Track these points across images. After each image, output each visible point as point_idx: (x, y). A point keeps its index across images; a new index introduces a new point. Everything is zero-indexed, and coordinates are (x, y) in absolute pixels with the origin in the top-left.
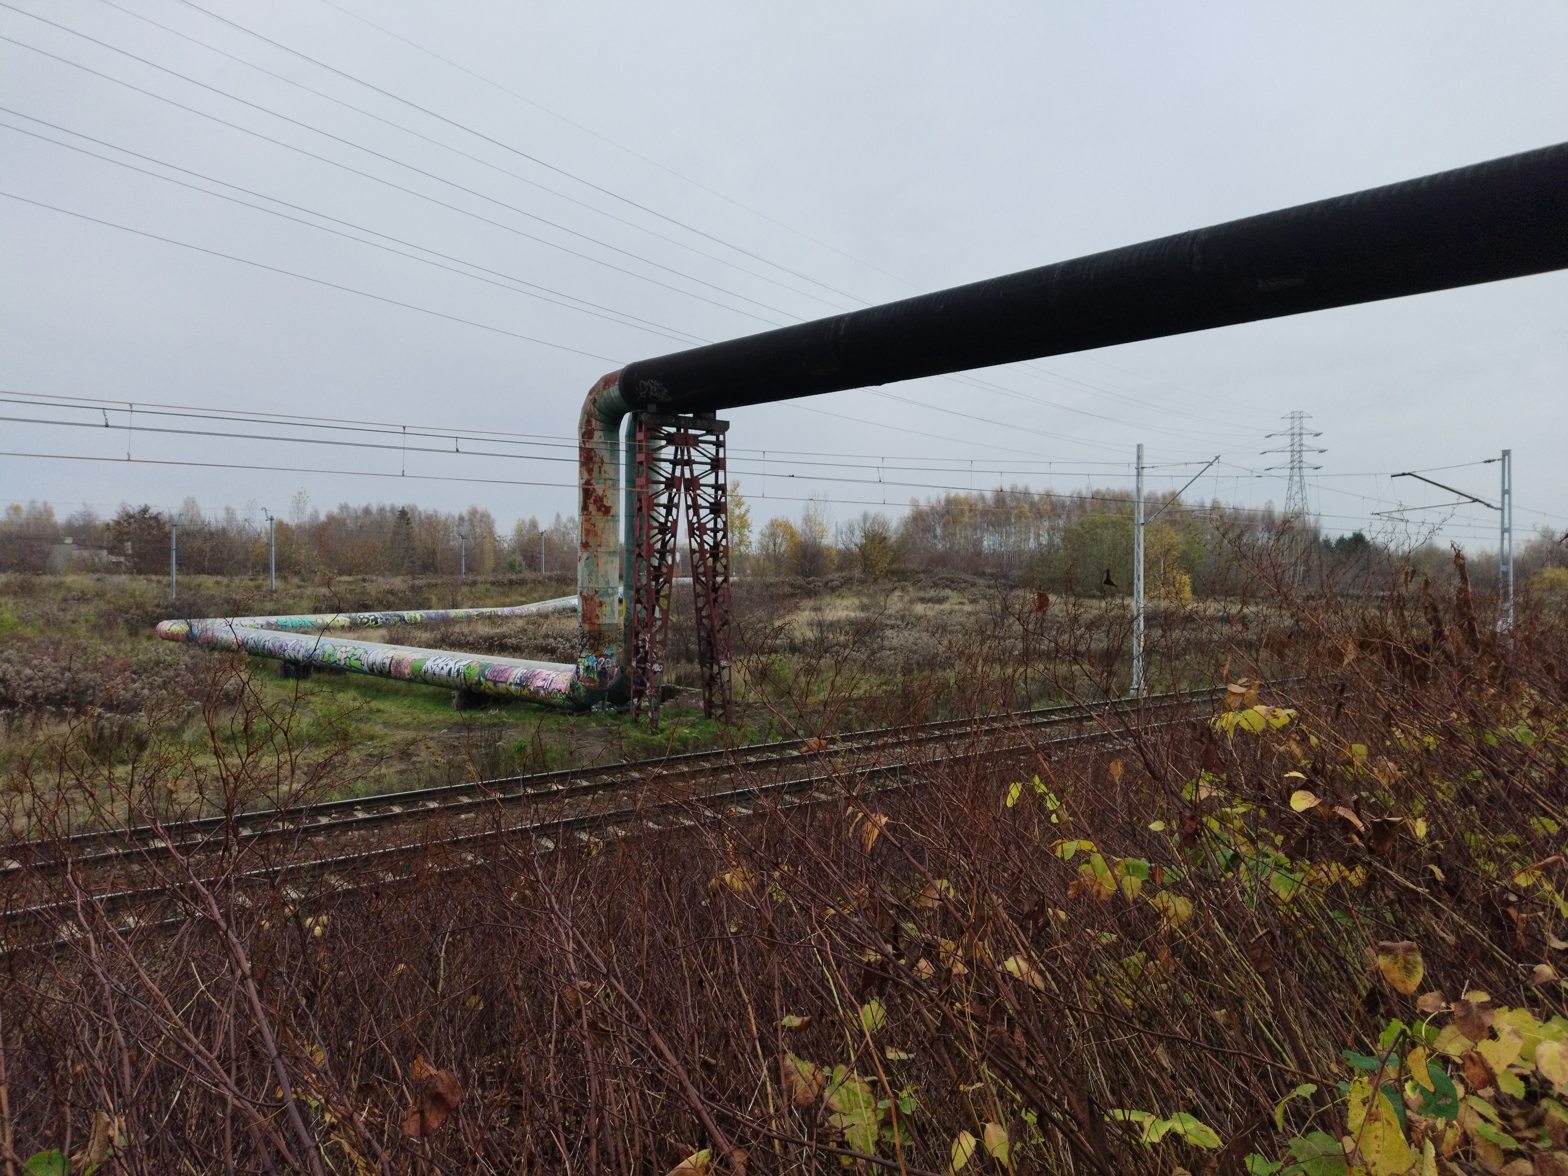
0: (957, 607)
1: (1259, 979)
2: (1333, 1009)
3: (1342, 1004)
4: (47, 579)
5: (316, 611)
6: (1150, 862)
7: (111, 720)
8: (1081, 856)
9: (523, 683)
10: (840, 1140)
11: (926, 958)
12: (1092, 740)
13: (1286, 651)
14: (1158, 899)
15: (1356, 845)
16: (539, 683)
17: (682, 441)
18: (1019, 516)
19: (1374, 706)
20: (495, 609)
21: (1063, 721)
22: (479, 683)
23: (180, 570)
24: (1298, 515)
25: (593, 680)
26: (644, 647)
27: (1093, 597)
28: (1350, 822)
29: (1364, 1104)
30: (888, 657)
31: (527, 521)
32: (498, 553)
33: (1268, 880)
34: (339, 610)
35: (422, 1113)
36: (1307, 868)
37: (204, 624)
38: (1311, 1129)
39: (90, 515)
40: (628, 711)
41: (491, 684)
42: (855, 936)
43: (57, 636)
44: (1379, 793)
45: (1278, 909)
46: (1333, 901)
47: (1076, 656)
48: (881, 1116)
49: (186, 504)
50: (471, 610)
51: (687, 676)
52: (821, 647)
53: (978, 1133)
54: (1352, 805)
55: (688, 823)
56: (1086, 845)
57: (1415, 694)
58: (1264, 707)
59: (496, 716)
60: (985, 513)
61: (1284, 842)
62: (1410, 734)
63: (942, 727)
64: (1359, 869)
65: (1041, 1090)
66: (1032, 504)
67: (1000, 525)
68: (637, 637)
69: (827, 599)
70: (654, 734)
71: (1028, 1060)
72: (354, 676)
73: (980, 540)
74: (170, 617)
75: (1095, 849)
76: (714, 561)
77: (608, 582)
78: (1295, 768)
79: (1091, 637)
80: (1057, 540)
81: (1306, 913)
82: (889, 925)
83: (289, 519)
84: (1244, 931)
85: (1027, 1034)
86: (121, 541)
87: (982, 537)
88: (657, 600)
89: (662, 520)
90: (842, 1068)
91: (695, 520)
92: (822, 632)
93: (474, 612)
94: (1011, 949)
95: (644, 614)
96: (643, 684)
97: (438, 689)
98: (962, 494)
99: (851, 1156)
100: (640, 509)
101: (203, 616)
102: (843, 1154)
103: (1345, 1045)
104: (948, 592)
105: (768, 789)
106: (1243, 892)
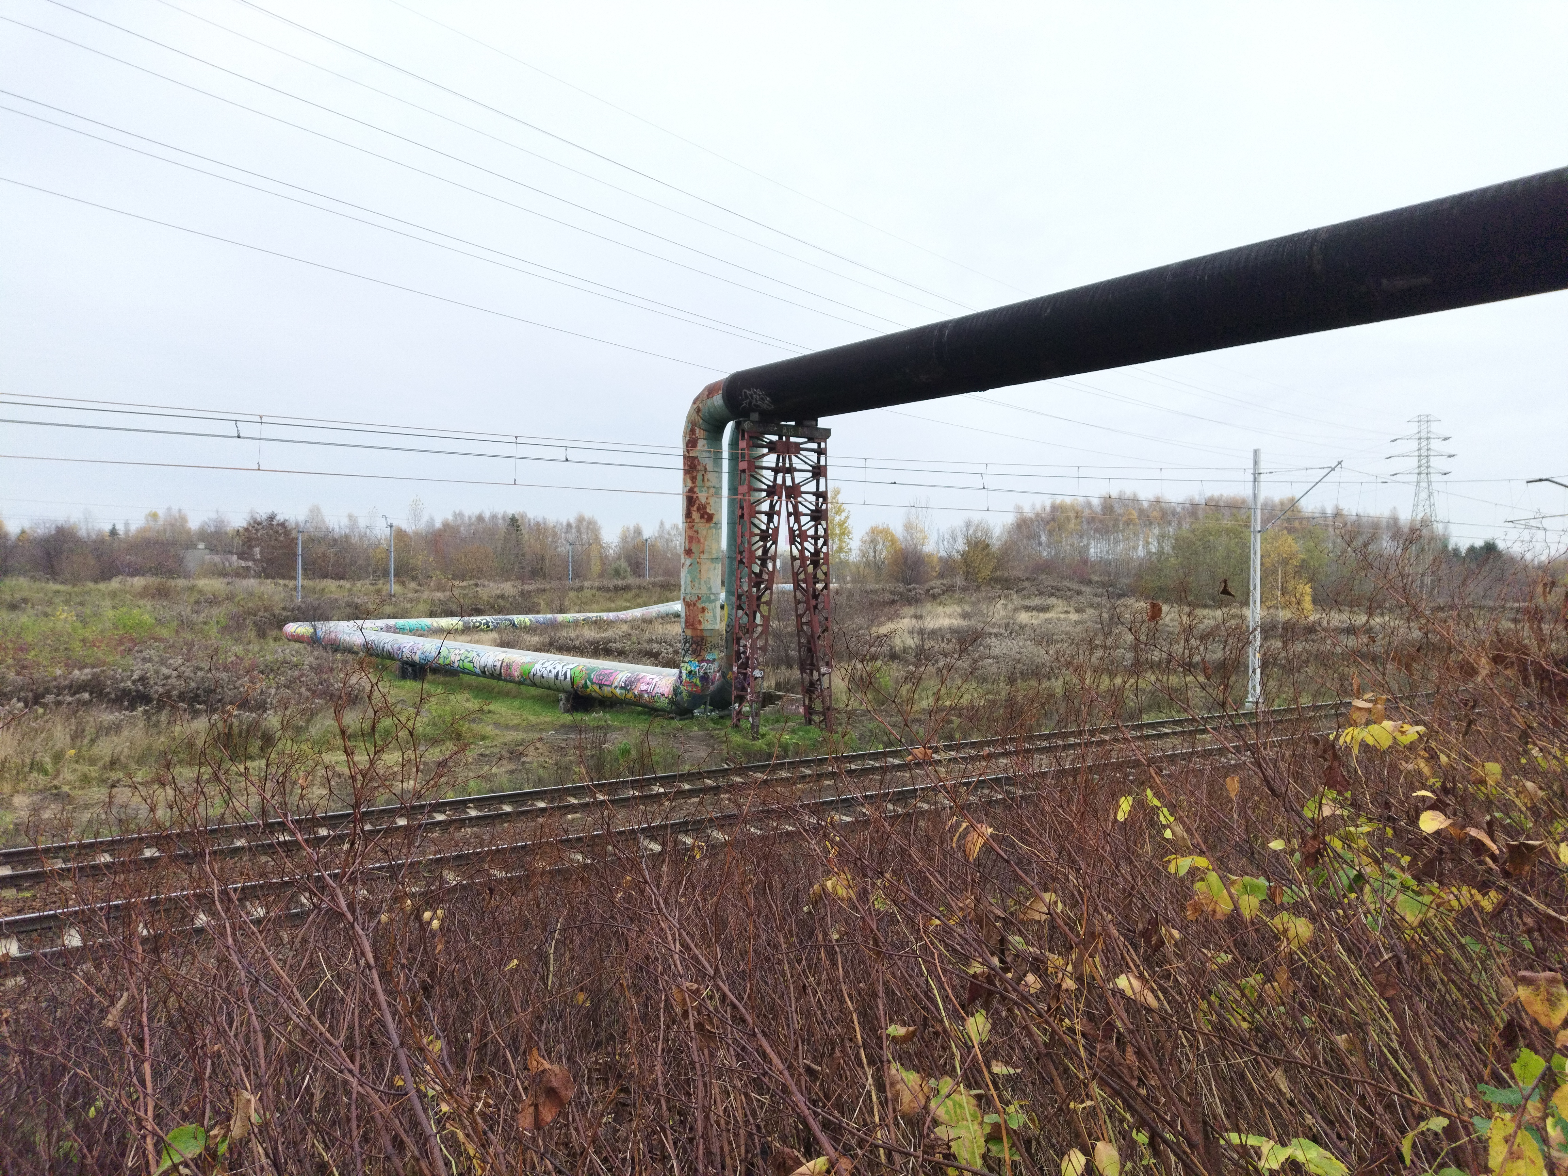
0: (1062, 616)
1: (1384, 1005)
2: (1466, 1039)
3: (1476, 1035)
4: (181, 582)
5: (432, 614)
6: (1269, 880)
7: (241, 718)
8: (1193, 872)
9: (627, 686)
10: (946, 1152)
11: (1034, 973)
12: (1207, 754)
13: (1414, 665)
14: (1277, 920)
15: (1491, 869)
16: (643, 687)
17: (784, 449)
18: (1128, 523)
19: (1508, 722)
20: (601, 614)
21: (1174, 733)
22: (585, 686)
23: (305, 575)
24: (1426, 523)
25: (695, 685)
26: (745, 652)
27: (1206, 606)
28: (1484, 845)
29: (1506, 1141)
30: (991, 665)
31: (632, 528)
32: (603, 559)
33: (1393, 901)
34: (450, 614)
35: (536, 1107)
36: (1436, 891)
37: (328, 627)
38: (1442, 1166)
39: (222, 522)
40: (729, 716)
41: (596, 688)
42: (958, 947)
43: (189, 637)
44: (1514, 814)
45: (1403, 933)
46: (1464, 926)
47: (1189, 667)
48: (988, 1130)
49: (311, 511)
50: (577, 615)
51: (786, 683)
52: (922, 656)
53: (1088, 1152)
54: (1485, 826)
55: (790, 828)
56: (1202, 862)
57: (1555, 711)
58: (1390, 723)
59: (600, 719)
60: (1092, 520)
61: (1412, 864)
62: (1550, 753)
63: (1048, 737)
64: (1493, 894)
65: (1153, 1110)
66: (1141, 511)
67: (1107, 532)
68: (738, 643)
69: (928, 606)
70: (754, 739)
71: (1140, 1080)
72: (466, 678)
73: (1087, 546)
74: (296, 620)
75: (1211, 867)
76: (815, 568)
77: (710, 588)
78: (1424, 787)
79: (1206, 649)
80: (1167, 549)
81: (1434, 938)
82: (996, 937)
83: (407, 525)
84: (1368, 954)
85: (1139, 1053)
86: (251, 547)
87: (1088, 545)
88: (758, 606)
89: (764, 527)
90: (948, 1079)
91: (796, 527)
92: (923, 640)
93: (581, 616)
94: (1122, 967)
95: (745, 620)
96: (744, 689)
97: (547, 692)
98: (1068, 500)
99: (957, 1168)
100: (742, 517)
101: (328, 619)
102: (948, 1166)
103: (1481, 1079)
104: (1053, 601)
105: (872, 796)
106: (1367, 912)
